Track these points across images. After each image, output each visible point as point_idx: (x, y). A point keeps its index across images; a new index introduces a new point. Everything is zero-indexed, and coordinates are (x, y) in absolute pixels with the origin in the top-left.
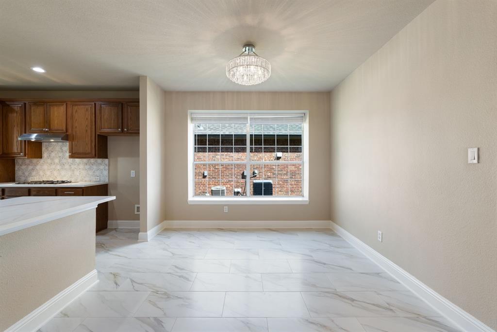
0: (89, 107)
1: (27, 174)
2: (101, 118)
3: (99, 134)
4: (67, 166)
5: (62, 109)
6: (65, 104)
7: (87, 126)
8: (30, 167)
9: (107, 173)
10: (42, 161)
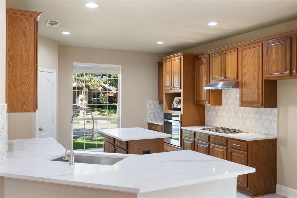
0: (256, 49)
1: (212, 119)
2: (268, 60)
3: (266, 79)
4: (240, 115)
5: (235, 55)
6: (236, 50)
7: (254, 71)
8: (214, 113)
9: (277, 125)
10: (221, 107)
